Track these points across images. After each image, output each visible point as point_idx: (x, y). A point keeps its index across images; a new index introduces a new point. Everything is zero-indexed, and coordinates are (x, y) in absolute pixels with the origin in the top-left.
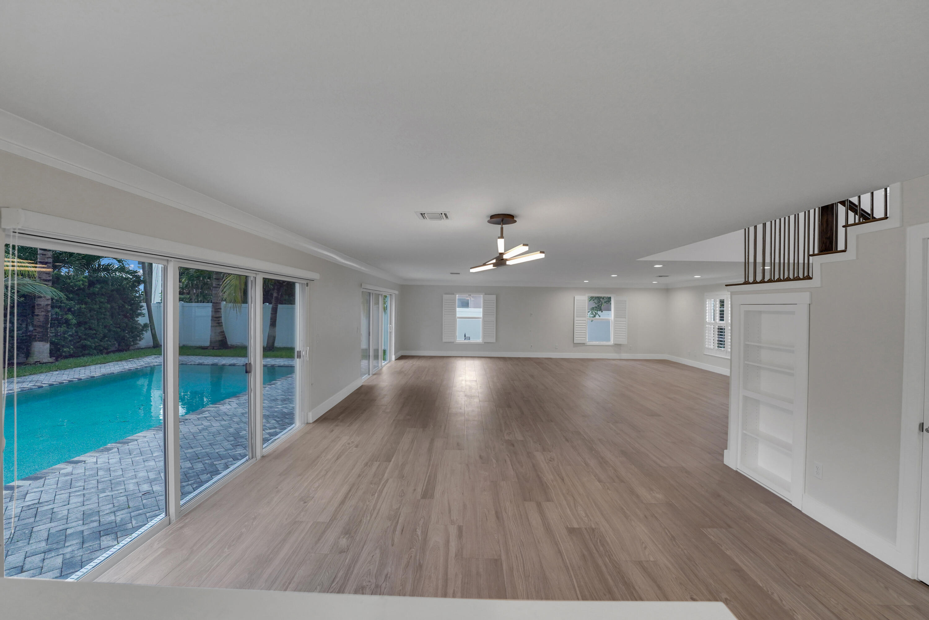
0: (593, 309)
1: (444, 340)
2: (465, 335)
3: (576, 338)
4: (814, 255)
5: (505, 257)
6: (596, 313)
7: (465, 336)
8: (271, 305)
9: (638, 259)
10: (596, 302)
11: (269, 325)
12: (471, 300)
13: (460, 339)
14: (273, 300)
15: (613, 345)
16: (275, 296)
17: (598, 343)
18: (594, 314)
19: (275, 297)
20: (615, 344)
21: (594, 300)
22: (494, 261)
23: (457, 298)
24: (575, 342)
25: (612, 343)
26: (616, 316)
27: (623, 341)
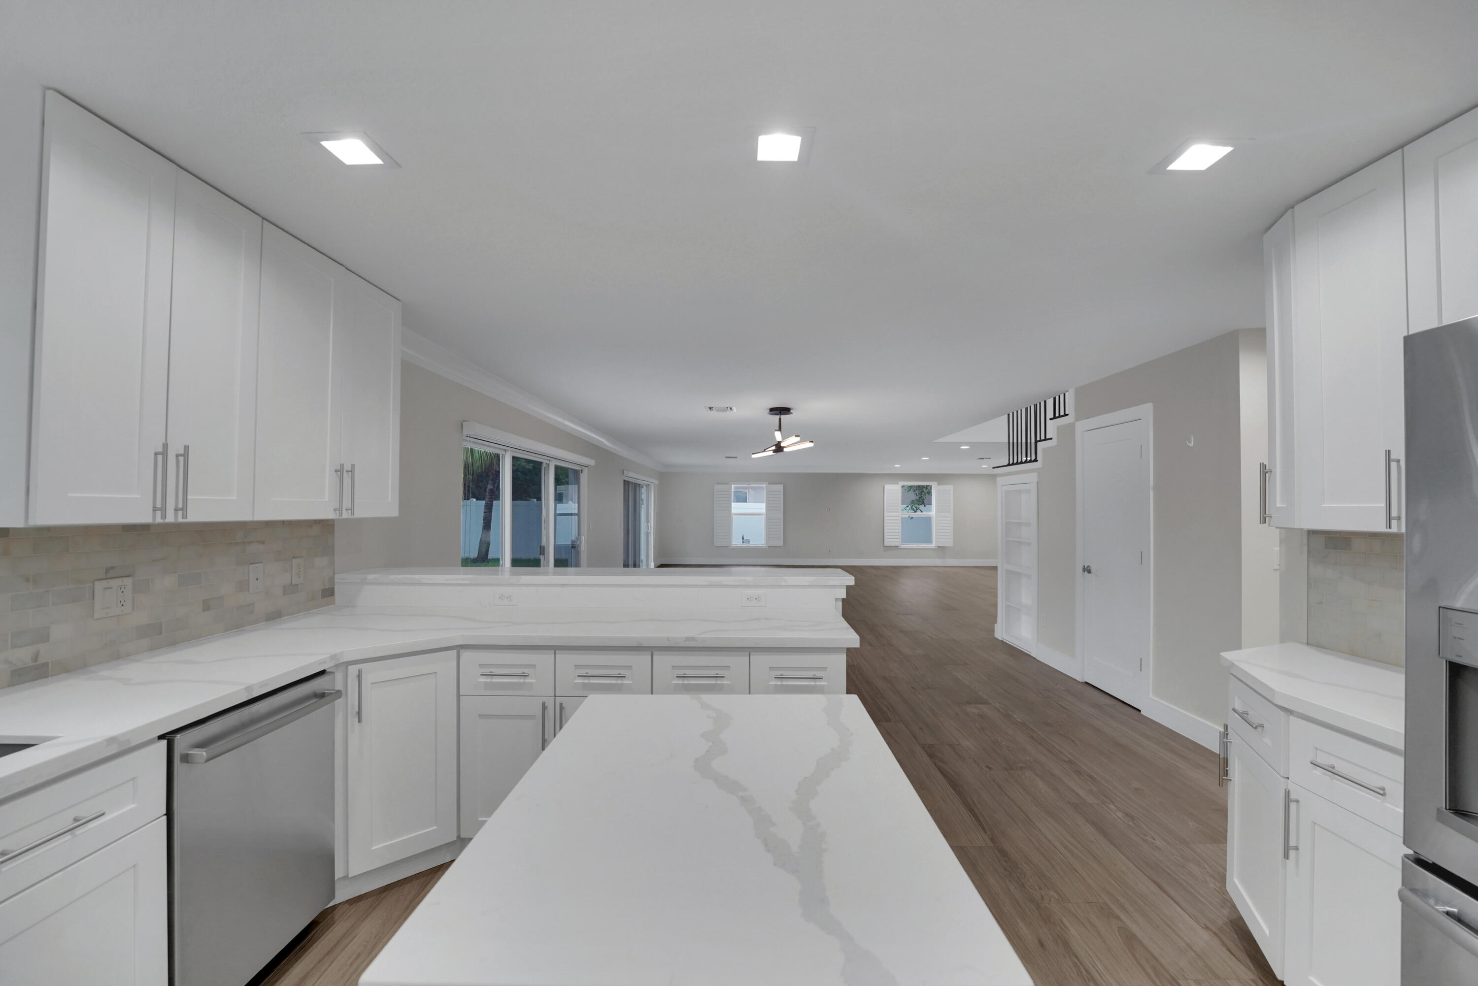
0: (913, 502)
1: (716, 544)
2: (743, 537)
3: (888, 540)
4: (1041, 441)
5: (782, 445)
6: (916, 508)
7: (743, 539)
8: (483, 502)
9: (936, 439)
10: (917, 493)
11: (482, 527)
12: (750, 494)
13: (736, 542)
14: (487, 494)
15: (935, 548)
16: (490, 488)
17: (915, 545)
18: (915, 509)
19: (490, 490)
20: (939, 547)
21: (914, 491)
22: (774, 448)
23: (733, 490)
24: (885, 545)
25: (934, 545)
26: (938, 511)
27: (949, 543)
